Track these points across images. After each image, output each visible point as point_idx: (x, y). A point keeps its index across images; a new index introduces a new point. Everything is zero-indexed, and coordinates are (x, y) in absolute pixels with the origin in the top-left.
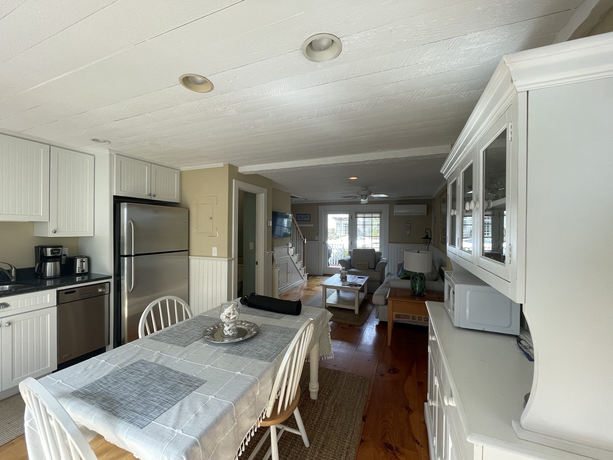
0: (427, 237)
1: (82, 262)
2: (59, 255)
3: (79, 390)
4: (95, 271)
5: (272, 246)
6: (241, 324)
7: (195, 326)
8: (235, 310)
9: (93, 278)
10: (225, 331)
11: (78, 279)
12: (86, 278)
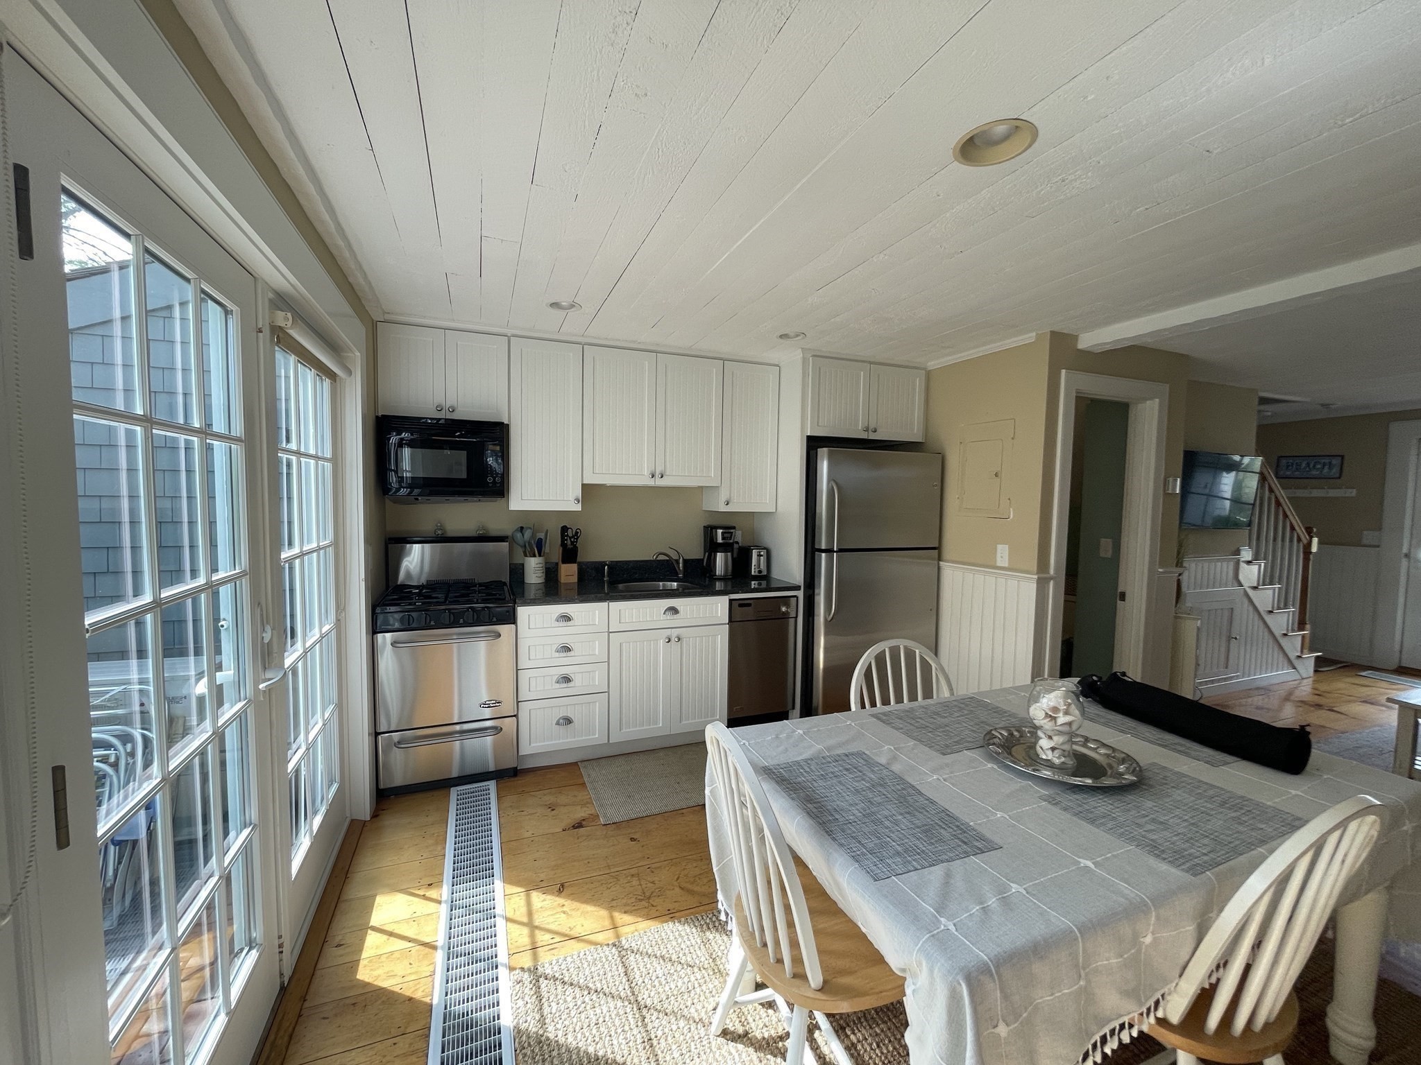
1: (759, 556)
2: (731, 541)
3: (771, 767)
4: (776, 574)
5: (1179, 553)
6: (1084, 745)
7: (962, 716)
8: (1070, 704)
9: (773, 585)
10: (1041, 748)
11: (754, 584)
12: (764, 583)
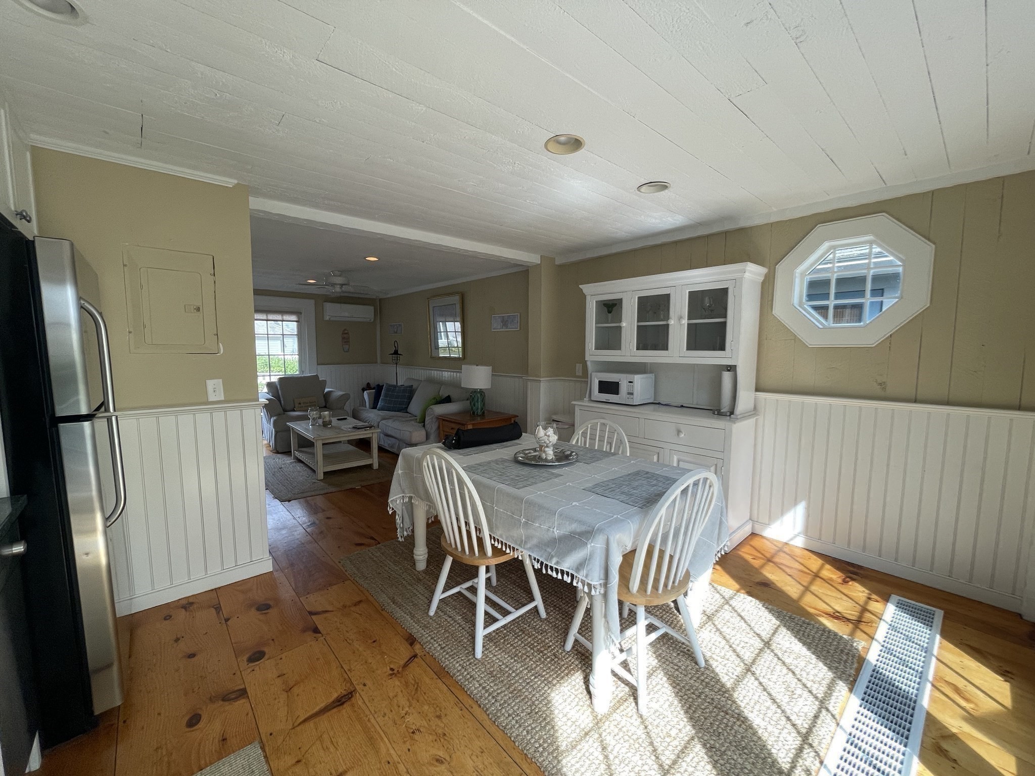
0: (396, 353)
